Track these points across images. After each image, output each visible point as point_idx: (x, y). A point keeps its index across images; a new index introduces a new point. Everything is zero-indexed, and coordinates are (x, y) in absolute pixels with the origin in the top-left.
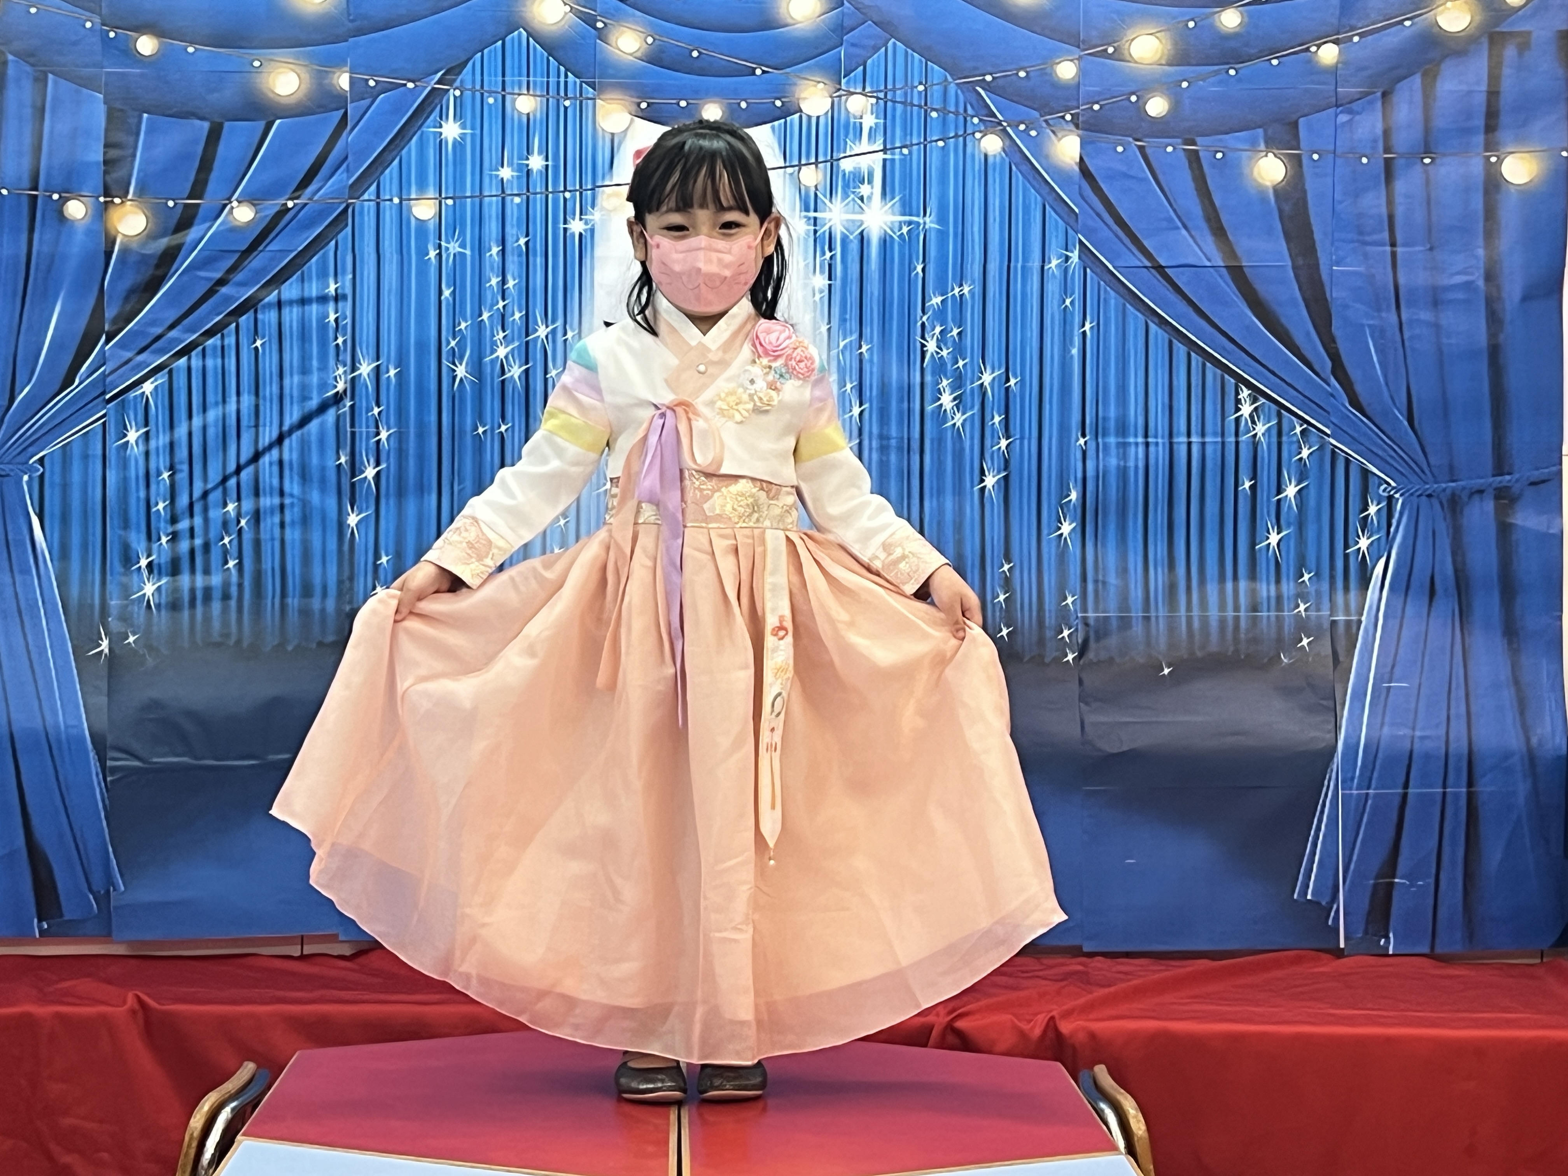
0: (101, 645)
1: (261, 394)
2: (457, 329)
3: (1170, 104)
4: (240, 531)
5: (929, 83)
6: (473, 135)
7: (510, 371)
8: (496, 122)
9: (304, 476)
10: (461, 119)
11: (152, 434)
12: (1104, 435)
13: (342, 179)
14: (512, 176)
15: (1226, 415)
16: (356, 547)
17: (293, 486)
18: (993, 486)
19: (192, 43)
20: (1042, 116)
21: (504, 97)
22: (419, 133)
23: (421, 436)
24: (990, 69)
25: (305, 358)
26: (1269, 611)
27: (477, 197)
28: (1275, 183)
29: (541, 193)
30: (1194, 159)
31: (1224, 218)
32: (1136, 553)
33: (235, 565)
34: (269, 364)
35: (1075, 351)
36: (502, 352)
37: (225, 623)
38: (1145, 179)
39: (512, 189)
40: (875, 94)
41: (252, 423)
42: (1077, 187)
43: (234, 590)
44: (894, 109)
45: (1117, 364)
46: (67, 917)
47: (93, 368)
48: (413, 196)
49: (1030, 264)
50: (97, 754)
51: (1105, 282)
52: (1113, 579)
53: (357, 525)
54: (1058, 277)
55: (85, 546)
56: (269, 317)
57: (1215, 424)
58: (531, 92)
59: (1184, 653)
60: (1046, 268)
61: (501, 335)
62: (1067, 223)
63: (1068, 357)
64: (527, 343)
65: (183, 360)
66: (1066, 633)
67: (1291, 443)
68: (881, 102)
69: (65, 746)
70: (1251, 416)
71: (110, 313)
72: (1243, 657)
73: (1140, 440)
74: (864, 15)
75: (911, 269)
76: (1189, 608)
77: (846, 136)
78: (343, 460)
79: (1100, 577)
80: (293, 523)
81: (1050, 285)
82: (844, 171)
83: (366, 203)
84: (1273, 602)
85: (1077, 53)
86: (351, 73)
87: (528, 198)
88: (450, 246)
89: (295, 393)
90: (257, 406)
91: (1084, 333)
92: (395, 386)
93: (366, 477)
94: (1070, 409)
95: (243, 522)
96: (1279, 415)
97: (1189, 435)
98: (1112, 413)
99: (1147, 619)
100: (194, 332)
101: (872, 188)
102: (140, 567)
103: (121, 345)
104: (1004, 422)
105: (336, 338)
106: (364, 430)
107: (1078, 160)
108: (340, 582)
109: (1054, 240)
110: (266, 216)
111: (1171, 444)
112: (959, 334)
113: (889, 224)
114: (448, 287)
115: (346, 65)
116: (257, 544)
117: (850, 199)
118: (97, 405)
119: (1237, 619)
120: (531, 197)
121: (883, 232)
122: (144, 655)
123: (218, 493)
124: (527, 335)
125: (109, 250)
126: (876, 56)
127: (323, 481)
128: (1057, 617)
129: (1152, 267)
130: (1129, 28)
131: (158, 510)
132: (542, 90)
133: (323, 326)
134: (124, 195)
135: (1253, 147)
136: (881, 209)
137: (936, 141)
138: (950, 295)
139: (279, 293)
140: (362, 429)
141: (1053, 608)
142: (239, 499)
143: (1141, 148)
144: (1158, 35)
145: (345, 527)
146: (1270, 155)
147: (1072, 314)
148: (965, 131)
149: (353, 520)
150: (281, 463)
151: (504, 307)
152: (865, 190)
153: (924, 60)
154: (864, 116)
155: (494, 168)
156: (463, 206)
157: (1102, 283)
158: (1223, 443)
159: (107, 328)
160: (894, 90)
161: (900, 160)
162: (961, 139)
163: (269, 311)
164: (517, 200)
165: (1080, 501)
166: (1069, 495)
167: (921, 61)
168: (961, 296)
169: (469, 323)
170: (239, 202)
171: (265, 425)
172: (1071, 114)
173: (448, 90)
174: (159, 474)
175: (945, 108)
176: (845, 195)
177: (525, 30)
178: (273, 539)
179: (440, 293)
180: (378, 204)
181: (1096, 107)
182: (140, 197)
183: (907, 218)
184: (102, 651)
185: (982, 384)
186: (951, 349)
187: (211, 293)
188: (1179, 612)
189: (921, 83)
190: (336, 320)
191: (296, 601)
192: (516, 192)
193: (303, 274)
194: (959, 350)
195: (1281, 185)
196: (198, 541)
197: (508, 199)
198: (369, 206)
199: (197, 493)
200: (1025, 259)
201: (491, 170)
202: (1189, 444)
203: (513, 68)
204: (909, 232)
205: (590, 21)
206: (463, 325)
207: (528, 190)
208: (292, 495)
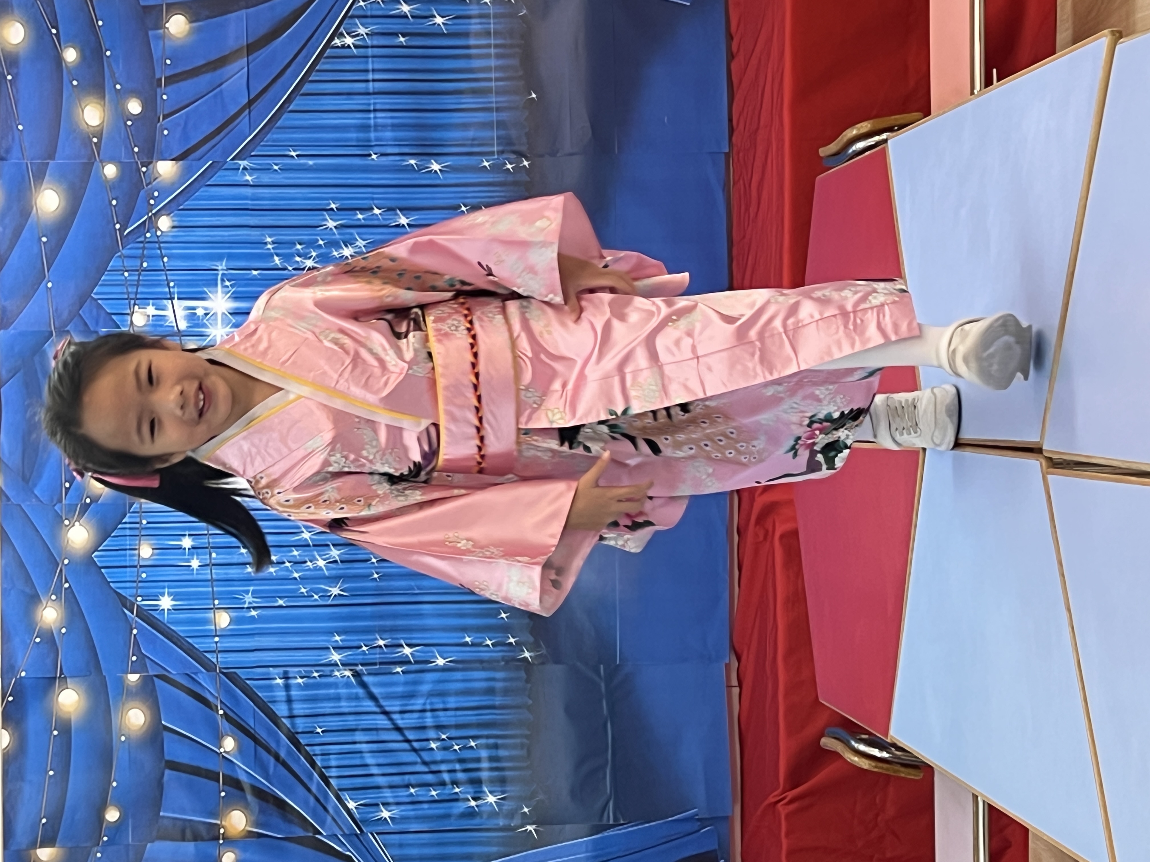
0: (531, 831)
1: (354, 727)
2: (306, 594)
3: (133, 97)
4: (449, 738)
5: (122, 268)
6: (169, 588)
7: (334, 557)
8: (158, 571)
9: (411, 695)
10: (158, 596)
11: (384, 800)
12: (369, 140)
13: (203, 678)
14: (197, 559)
15: (351, 54)
16: (460, 659)
17: (418, 703)
18: (407, 218)
19: (110, 784)
20: (144, 188)
21: (141, 566)
22: (169, 625)
23: (381, 617)
24: (111, 225)
25: (328, 698)
26: (490, 24)
27: (212, 584)
28: (187, 22)
29: (209, 539)
30: (171, 80)
31: (213, 57)
32: (451, 118)
33: (474, 742)
34: (334, 722)
35: (311, 162)
36: (321, 563)
37: (514, 747)
38: (187, 115)
39: (206, 559)
40: (132, 306)
41: (374, 732)
42: (194, 163)
43: (491, 741)
44: (142, 293)
45: (318, 132)
46: (716, 847)
47: (340, 843)
48: (213, 627)
49: (250, 195)
50: (605, 830)
51: (261, 142)
52: (471, 134)
53: (444, 659)
54: (259, 174)
55: (462, 844)
56: (301, 724)
57: (359, 63)
58: (137, 547)
59: (521, 83)
60: (252, 183)
61: (309, 563)
62: (220, 169)
63: (315, 167)
64: (314, 545)
65: (332, 781)
66: (509, 166)
67: (371, 9)
68: (137, 302)
69: (600, 852)
70: (353, 37)
71: (300, 833)
72: (523, 42)
73: (372, 115)
74: (75, 315)
75: (254, 278)
76: (490, 80)
77: (161, 326)
78: (399, 669)
79: (469, 142)
80: (444, 702)
81: (263, 181)
82: (187, 327)
83: (219, 660)
84: (484, 20)
85: (97, 164)
86: (127, 673)
87: (212, 548)
88: (247, 600)
89: (354, 704)
90: (363, 730)
91: (297, 156)
92: (347, 636)
93: (411, 654)
94: (351, 165)
95: (444, 737)
96: (353, 17)
97: (367, 81)
98: (354, 135)
99: (498, 109)
100: (313, 774)
101: (198, 307)
102: (477, 806)
103: (322, 824)
104: (363, 212)
105: (315, 677)
106: (378, 656)
107: (174, 162)
108: (484, 669)
109: (231, 178)
110: (230, 728)
111: (375, 93)
112: (300, 244)
113: (224, 295)
114: (277, 601)
115: (121, 677)
116: (458, 726)
117: (207, 322)
118: (365, 839)
119: (496, 46)
120: (211, 545)
121: (230, 299)
122: (537, 800)
123: (424, 754)
124: (308, 546)
125: (256, 835)
126: (104, 306)
127: (415, 683)
128: (498, 173)
129: (249, 108)
130: (79, 127)
131: (436, 795)
132: (136, 540)
133: (306, 687)
134: (218, 827)
135: (162, 37)
136: (212, 300)
137: (163, 262)
138: (272, 251)
139: (284, 717)
140: (377, 657)
141: (492, 176)
142: (427, 740)
143: (165, 117)
144: (83, 106)
145: (446, 667)
146: (167, 25)
147: (284, 164)
148: (156, 242)
149: (441, 662)
150: (402, 712)
151: (289, 562)
152: (200, 312)
153: (106, 273)
154: (148, 314)
155: (191, 572)
156: (220, 593)
157: (262, 144)
158: (373, 57)
159: (311, 834)
160: (128, 293)
161: (178, 287)
162: (162, 245)
163: (296, 724)
164: (214, 555)
165: (415, 157)
166: (412, 165)
167: (107, 275)
168: (273, 243)
169: (301, 586)
170: (221, 747)
171: (376, 724)
172: (142, 167)
173: (138, 605)
174: (411, 795)
175: (140, 257)
176: (204, 326)
177: (93, 553)
178: (456, 716)
179: (281, 607)
180: (219, 652)
181: (136, 149)
182: (219, 815)
183: (219, 282)
184: (534, 829)
185: (335, 227)
186: (312, 250)
187: (284, 764)
188: (491, 88)
189: (123, 274)
190: (302, 678)
191: (497, 698)
192: (208, 557)
193: (270, 702)
194: (312, 244)
195: (188, 18)
196: (458, 767)
197: (213, 561)
198: (221, 658)
199: (424, 769)
200: (246, 198)
201: (193, 574)
202: (374, 81)
203: (120, 561)
204: (228, 280)
205: (86, 507)
206: (303, 590)
207: (207, 548)
208: (424, 704)
